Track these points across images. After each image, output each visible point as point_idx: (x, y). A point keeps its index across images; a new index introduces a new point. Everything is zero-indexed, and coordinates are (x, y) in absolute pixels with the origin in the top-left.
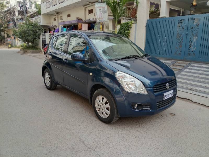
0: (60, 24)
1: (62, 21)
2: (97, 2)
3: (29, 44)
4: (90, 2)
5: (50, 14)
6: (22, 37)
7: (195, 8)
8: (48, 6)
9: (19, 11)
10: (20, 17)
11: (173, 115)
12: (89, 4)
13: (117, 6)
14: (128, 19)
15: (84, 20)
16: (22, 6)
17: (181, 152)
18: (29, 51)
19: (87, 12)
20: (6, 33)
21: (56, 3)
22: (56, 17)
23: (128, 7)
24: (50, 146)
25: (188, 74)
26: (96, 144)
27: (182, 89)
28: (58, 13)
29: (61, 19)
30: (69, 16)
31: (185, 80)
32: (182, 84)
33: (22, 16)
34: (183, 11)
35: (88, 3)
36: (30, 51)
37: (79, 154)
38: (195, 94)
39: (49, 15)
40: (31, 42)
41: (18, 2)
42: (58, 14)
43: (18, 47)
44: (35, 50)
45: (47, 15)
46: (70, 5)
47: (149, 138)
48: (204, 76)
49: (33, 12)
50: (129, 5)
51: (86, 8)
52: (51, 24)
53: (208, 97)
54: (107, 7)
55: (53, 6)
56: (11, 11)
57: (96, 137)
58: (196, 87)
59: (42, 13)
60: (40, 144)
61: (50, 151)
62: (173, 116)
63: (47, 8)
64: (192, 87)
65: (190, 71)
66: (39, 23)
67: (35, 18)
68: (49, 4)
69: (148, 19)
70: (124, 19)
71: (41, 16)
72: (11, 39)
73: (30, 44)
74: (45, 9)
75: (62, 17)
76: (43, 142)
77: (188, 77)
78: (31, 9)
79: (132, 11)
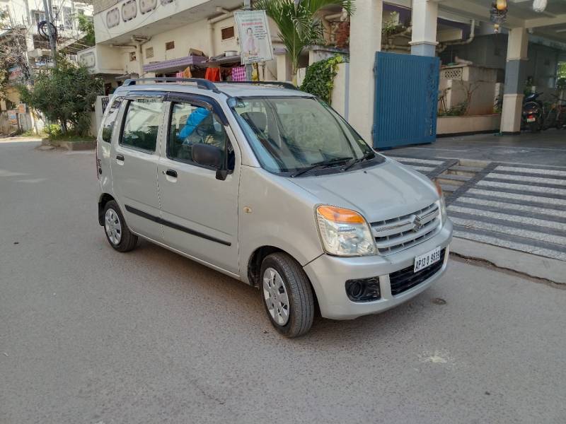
0: (147, 69)
1: (152, 60)
2: (239, 7)
3: (66, 126)
4: (224, 9)
5: (119, 43)
6: (44, 108)
7: (502, 16)
8: (114, 22)
9: (35, 37)
10: (40, 52)
11: (441, 303)
12: (222, 14)
13: (293, 19)
14: (327, 49)
15: (210, 56)
16: (43, 23)
17: (454, 401)
18: (65, 144)
19: (219, 34)
20: (4, 96)
21: (133, 14)
22: (137, 51)
23: (328, 17)
24: (107, 395)
25: (487, 193)
26: (230, 386)
27: (468, 234)
28: (140, 39)
29: (150, 56)
30: (170, 46)
31: (477, 211)
32: (469, 221)
33: (44, 50)
34: (478, 25)
35: (219, 10)
36: (69, 145)
37: (183, 414)
38: (502, 245)
39: (117, 45)
40: (72, 119)
41: (33, 11)
42: (140, 41)
43: (38, 135)
44: (82, 141)
45: (111, 46)
46: (171, 17)
47: (372, 365)
48: (528, 198)
49: (74, 38)
50: (328, 13)
51: (215, 23)
52: (123, 70)
53: (535, 252)
54: (269, 20)
55: (125, 21)
56: (14, 38)
57: (230, 367)
58: (507, 228)
59: (97, 42)
60: (81, 391)
61: (106, 409)
62: (442, 306)
63: (109, 27)
64: (496, 228)
65: (491, 184)
66: (89, 67)
67: (80, 54)
68: (116, 16)
69: (379, 50)
70: (315, 51)
71: (94, 50)
72: (17, 114)
73: (68, 125)
74: (105, 30)
75: (151, 49)
76: (89, 385)
77: (486, 201)
78: (70, 31)
79: (337, 29)
